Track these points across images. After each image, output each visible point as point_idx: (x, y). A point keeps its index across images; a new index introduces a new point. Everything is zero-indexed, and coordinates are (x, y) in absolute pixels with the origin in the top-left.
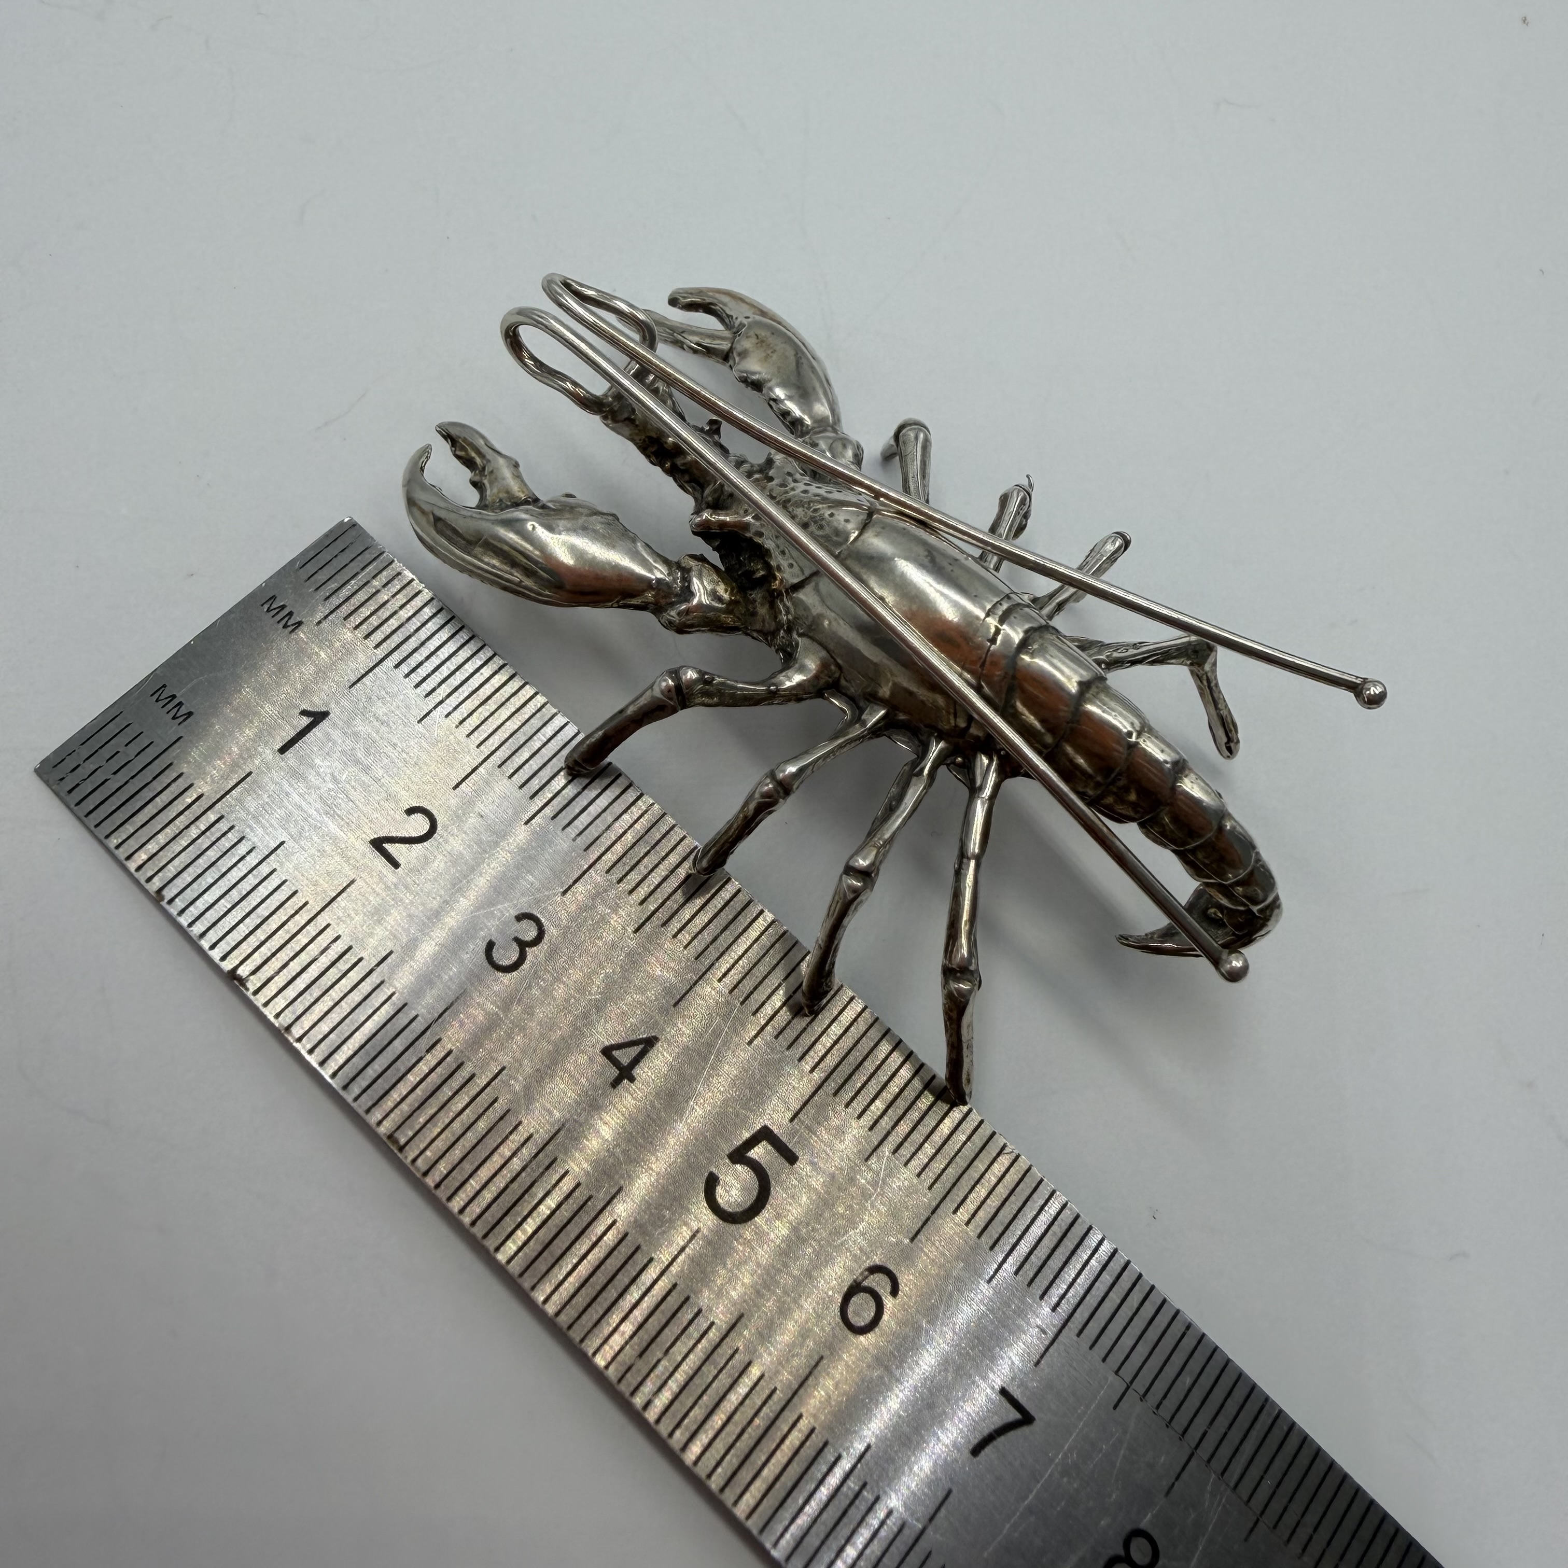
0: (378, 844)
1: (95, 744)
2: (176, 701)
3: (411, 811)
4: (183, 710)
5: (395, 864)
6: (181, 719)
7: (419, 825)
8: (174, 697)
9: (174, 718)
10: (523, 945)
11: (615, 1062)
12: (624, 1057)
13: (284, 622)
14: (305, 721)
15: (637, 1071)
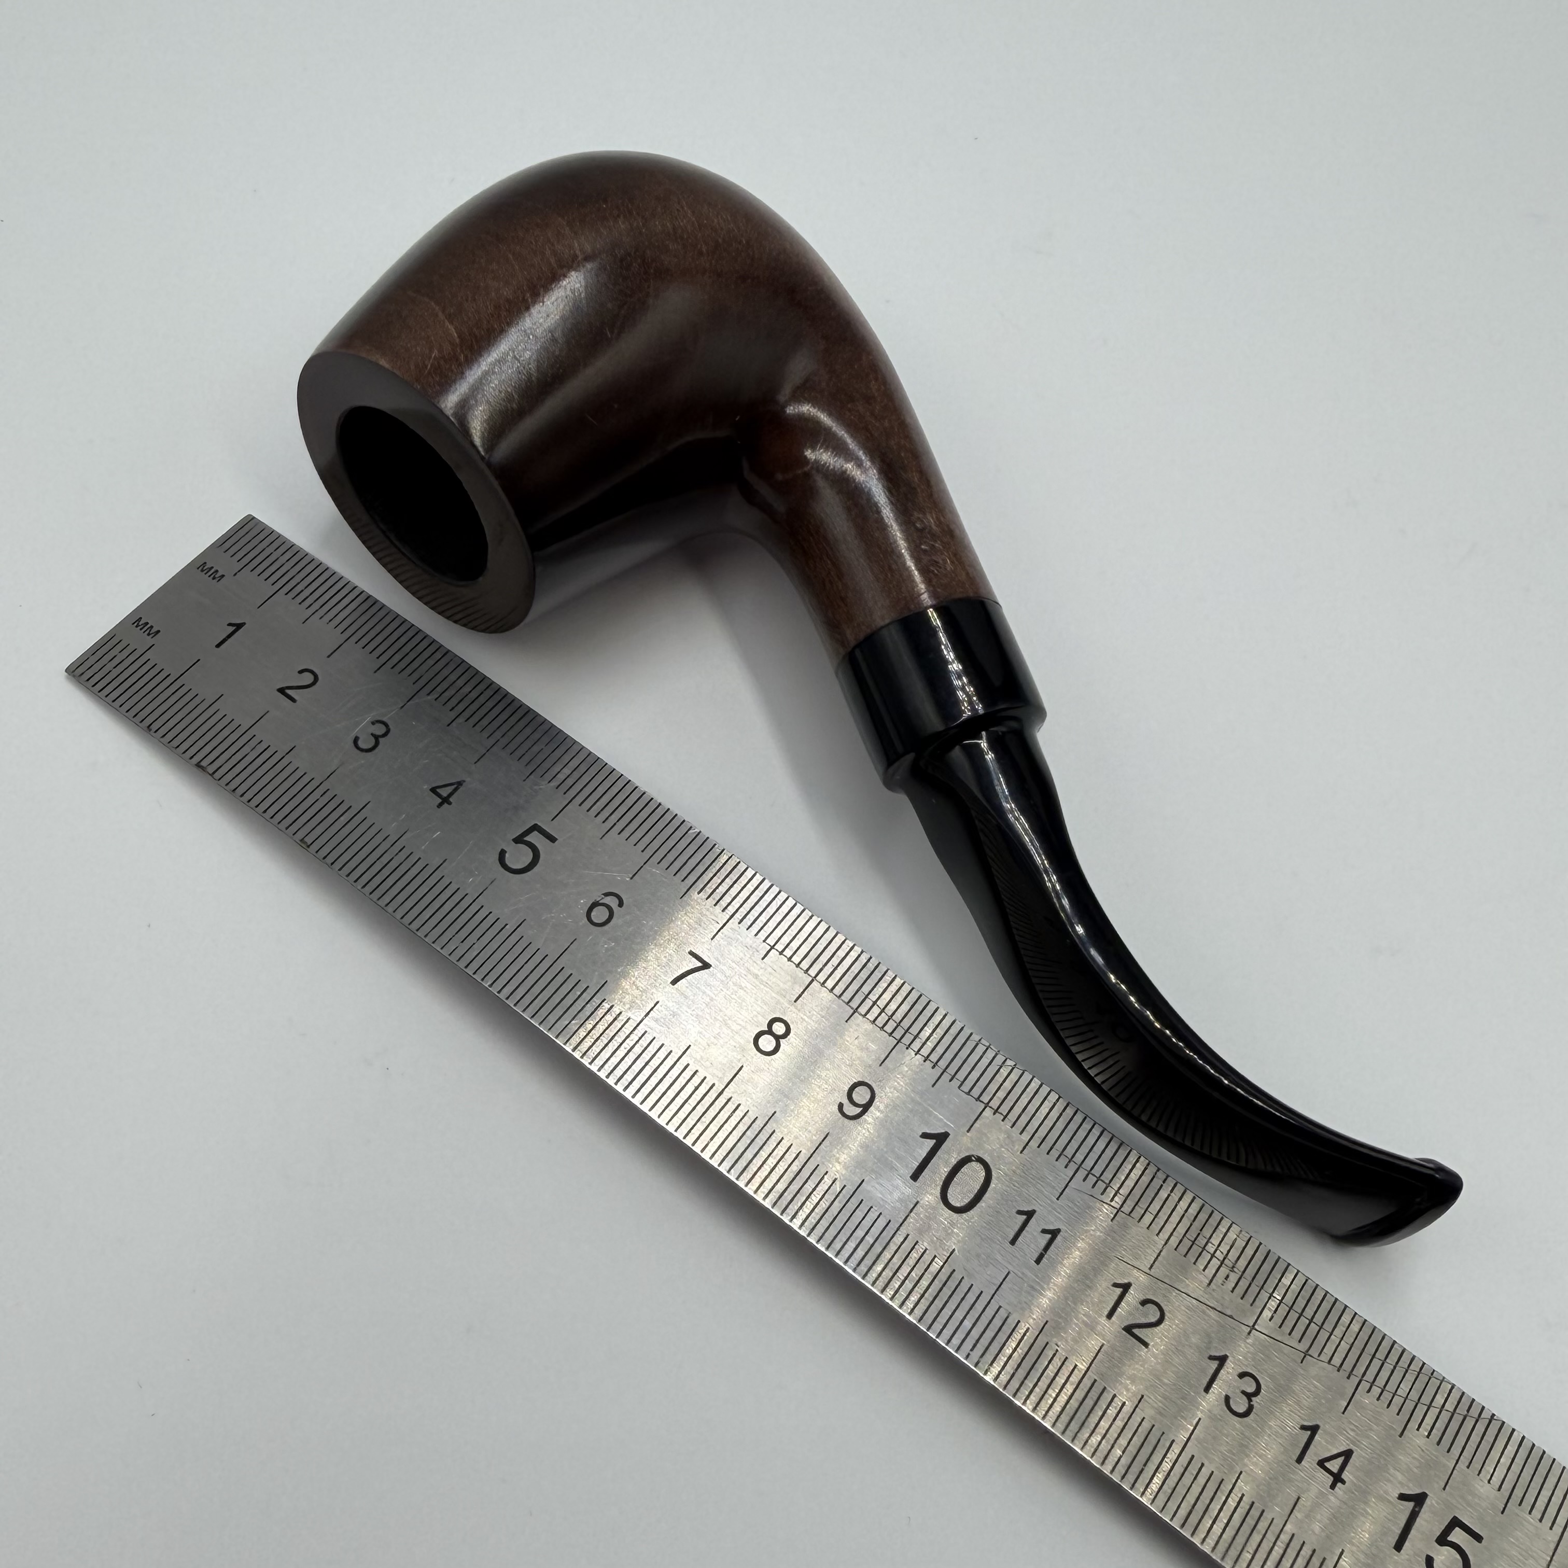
0: (282, 691)
1: (99, 654)
2: (149, 626)
3: (301, 672)
4: (153, 631)
5: (293, 700)
6: (153, 635)
7: (307, 679)
8: (147, 623)
9: (149, 634)
10: (377, 738)
11: (439, 795)
12: (444, 792)
13: (212, 576)
14: (232, 629)
15: (451, 800)
